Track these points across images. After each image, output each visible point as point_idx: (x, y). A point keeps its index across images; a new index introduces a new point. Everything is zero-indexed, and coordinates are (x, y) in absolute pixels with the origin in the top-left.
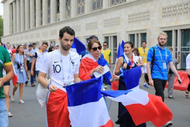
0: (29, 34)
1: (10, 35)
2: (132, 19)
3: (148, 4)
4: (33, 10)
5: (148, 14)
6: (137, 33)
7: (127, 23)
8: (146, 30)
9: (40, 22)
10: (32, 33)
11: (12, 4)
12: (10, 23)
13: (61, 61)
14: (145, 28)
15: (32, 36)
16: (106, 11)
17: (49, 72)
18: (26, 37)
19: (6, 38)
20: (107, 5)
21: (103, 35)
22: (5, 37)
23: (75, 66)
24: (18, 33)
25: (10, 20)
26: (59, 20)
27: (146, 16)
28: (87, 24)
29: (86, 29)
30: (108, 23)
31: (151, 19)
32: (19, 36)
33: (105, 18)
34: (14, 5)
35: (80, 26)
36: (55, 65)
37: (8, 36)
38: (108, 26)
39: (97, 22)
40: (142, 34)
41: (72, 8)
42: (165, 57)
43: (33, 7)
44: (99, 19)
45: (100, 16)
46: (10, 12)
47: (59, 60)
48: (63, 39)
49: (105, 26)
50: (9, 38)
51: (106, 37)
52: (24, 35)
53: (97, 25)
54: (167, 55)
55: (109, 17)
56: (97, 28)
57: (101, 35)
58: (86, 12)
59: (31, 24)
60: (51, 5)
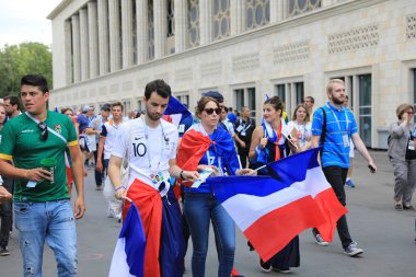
0: (107, 83)
1: (67, 88)
2: (337, 44)
3: (374, 10)
4: (117, 32)
5: (374, 31)
6: (350, 73)
7: (326, 52)
8: (370, 67)
9: (131, 57)
10: (113, 81)
11: (70, 20)
12: (67, 62)
13: (147, 137)
14: (369, 64)
15: (114, 89)
16: (277, 28)
17: (127, 155)
18: (103, 91)
19: (59, 94)
20: (280, 15)
21: (272, 80)
22: (56, 91)
23: (170, 146)
24: (85, 83)
25: (67, 55)
26: (173, 51)
27: (370, 36)
28: (234, 59)
29: (234, 70)
30: (281, 55)
31: (381, 43)
32: (87, 88)
33: (276, 45)
34: (74, 22)
35: (220, 63)
36: (137, 143)
37: (63, 89)
38: (282, 61)
39: (257, 54)
40: (360, 76)
41: (201, 25)
42: (345, 123)
43: (117, 26)
44: (263, 46)
45: (264, 40)
46: (66, 37)
47: (143, 135)
48: (150, 101)
49: (275, 62)
50: (65, 93)
51: (278, 86)
52: (97, 86)
53: (258, 60)
54: (348, 121)
55: (285, 42)
56: (258, 66)
57: (267, 82)
58: (234, 31)
59: (112, 62)
60: (155, 19)
